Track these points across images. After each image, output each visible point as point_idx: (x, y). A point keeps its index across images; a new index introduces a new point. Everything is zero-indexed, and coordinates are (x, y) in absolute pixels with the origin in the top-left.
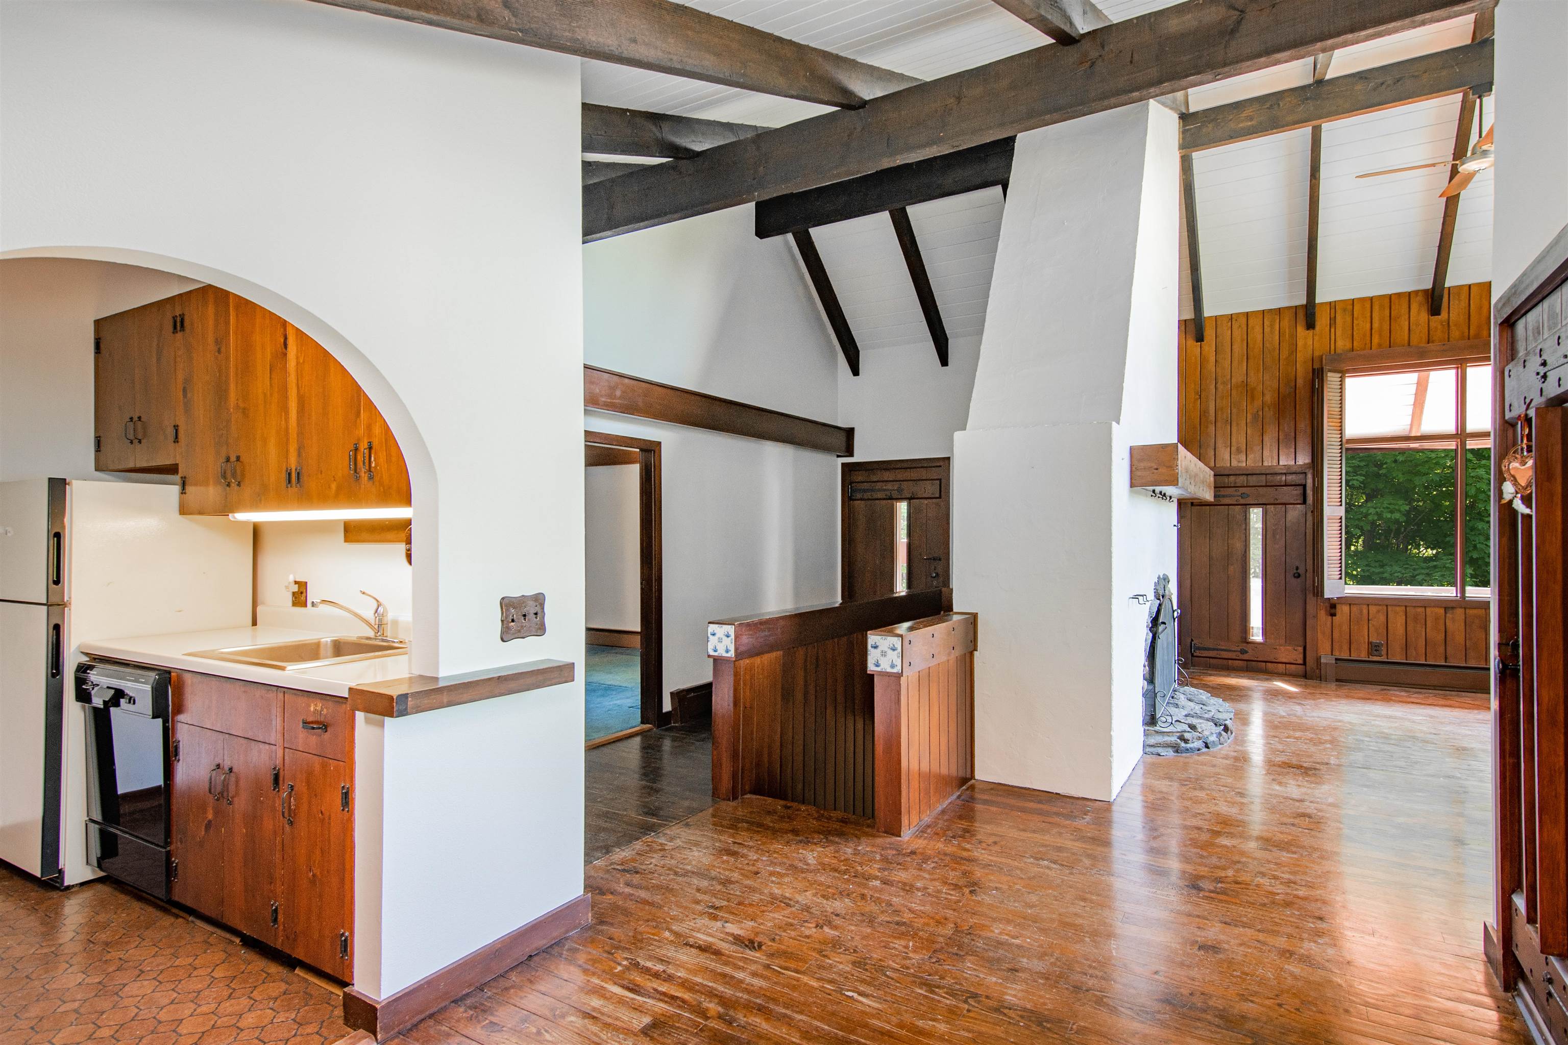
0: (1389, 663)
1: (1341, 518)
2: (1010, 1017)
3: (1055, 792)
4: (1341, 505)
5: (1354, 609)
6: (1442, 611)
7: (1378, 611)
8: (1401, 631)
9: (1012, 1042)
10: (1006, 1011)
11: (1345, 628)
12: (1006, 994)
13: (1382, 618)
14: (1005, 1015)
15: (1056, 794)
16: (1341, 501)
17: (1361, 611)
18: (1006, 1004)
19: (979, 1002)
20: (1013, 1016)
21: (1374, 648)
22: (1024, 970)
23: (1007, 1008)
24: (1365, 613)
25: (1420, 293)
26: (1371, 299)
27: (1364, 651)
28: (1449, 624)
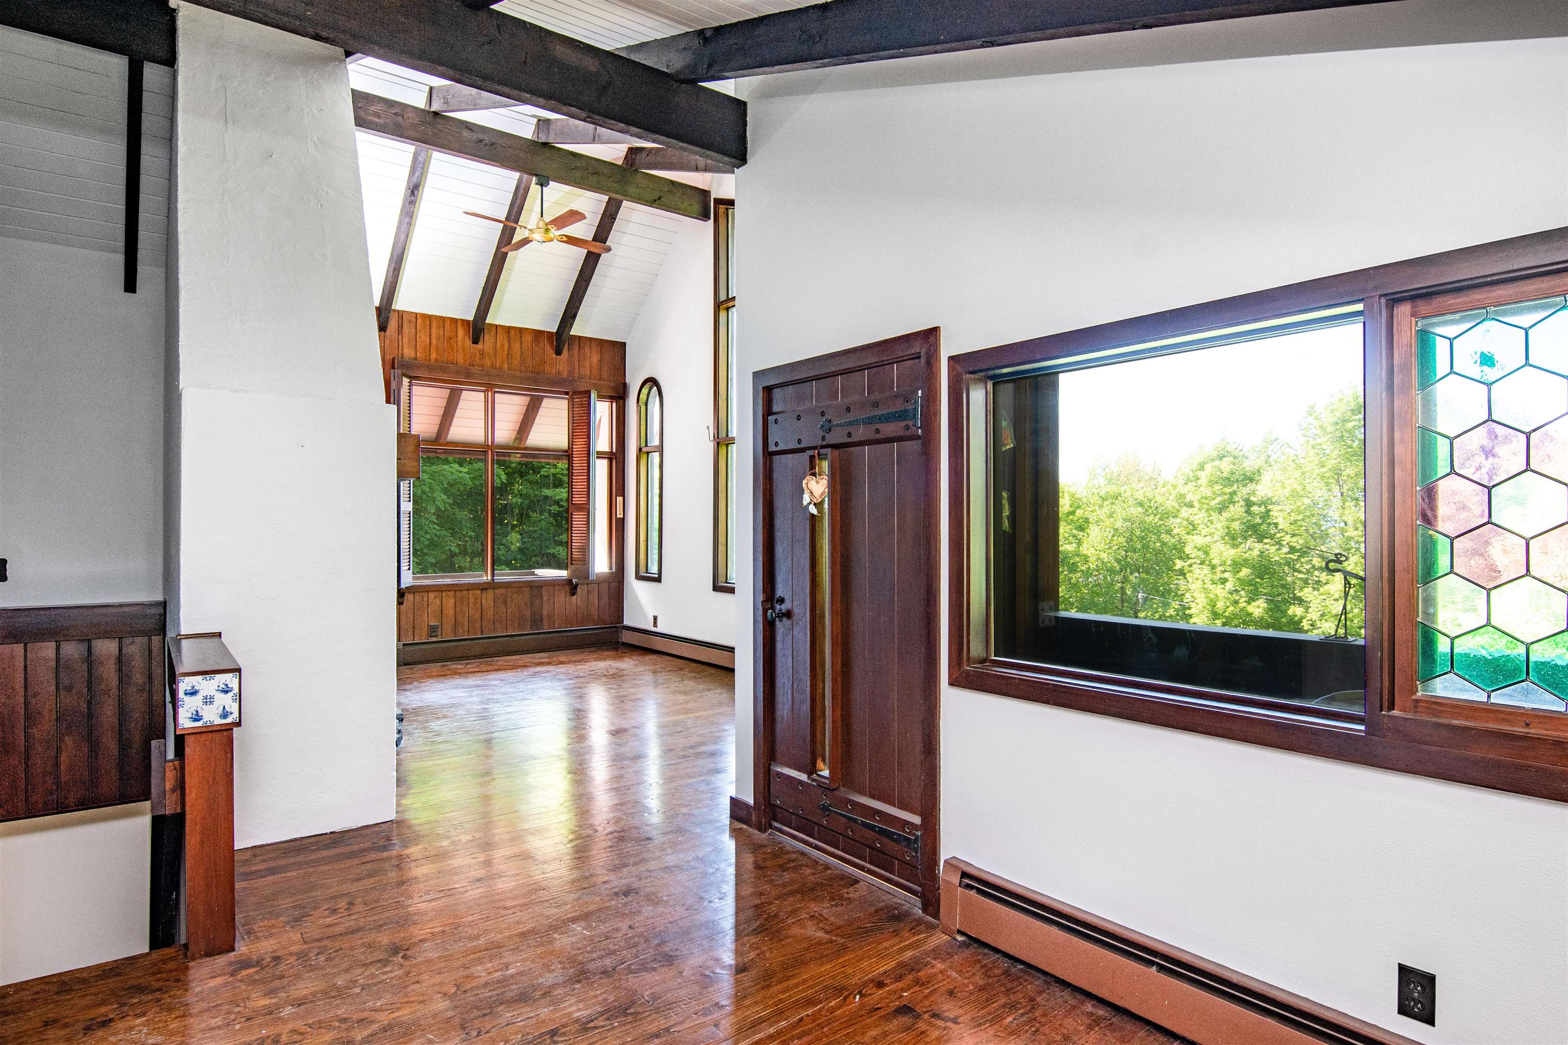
0: (442, 642)
1: (410, 513)
2: (602, 1027)
3: (328, 831)
4: (410, 501)
5: (417, 597)
6: (479, 592)
7: (435, 597)
8: (452, 612)
9: (631, 1041)
10: (592, 1025)
11: (410, 615)
12: (570, 1013)
13: (438, 602)
14: (596, 1028)
15: (331, 833)
16: (410, 497)
17: (423, 598)
18: (584, 1020)
19: (564, 1034)
20: (603, 1024)
21: (433, 630)
22: (554, 986)
23: (589, 1022)
24: (426, 599)
25: (465, 322)
26: (430, 317)
27: (425, 635)
28: (484, 601)
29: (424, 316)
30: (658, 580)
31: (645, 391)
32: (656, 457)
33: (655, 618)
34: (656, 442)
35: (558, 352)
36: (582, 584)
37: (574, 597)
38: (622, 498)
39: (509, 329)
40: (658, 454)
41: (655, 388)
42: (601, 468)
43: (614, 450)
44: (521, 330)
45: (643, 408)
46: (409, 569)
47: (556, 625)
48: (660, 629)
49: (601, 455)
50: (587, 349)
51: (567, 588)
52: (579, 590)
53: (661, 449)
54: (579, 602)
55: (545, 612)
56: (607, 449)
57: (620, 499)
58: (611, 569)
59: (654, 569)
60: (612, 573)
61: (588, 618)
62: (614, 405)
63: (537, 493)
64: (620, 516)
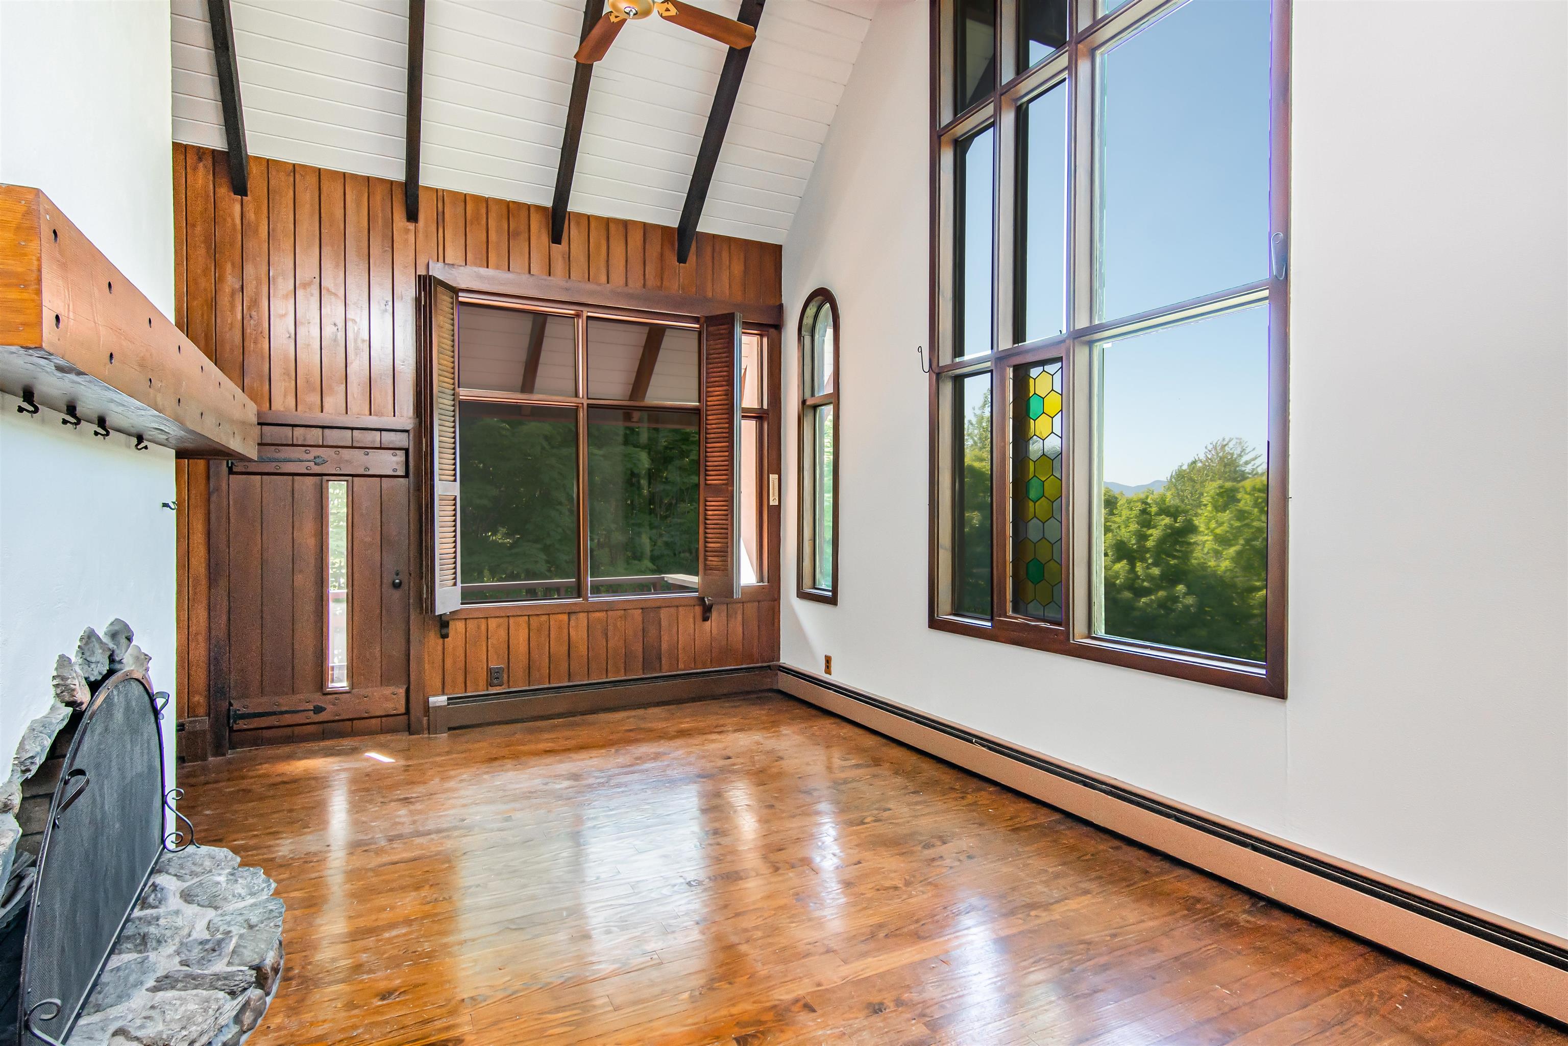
0: (510, 693)
1: (455, 499)
4: (455, 480)
5: (471, 624)
6: (565, 617)
7: (499, 626)
8: (523, 648)
11: (460, 652)
13: (503, 633)
16: (455, 475)
17: (479, 627)
21: (493, 677)
24: (483, 627)
25: (540, 209)
26: (487, 200)
27: (482, 683)
28: (572, 633)
29: (477, 199)
30: (832, 600)
31: (811, 311)
32: (827, 412)
33: (828, 660)
34: (829, 389)
35: (682, 259)
36: (718, 604)
37: (708, 623)
38: (776, 476)
39: (607, 223)
40: (831, 407)
41: (828, 305)
42: (747, 432)
43: (765, 407)
44: (625, 225)
45: (807, 340)
46: (455, 584)
47: (681, 666)
48: (835, 678)
49: (748, 414)
50: (725, 255)
51: (698, 610)
52: (714, 615)
53: (835, 399)
54: (715, 631)
55: (664, 646)
56: (756, 406)
57: (774, 478)
58: (761, 579)
59: (825, 583)
60: (763, 587)
61: (726, 652)
62: (765, 340)
63: (685, 480)
64: (774, 502)
